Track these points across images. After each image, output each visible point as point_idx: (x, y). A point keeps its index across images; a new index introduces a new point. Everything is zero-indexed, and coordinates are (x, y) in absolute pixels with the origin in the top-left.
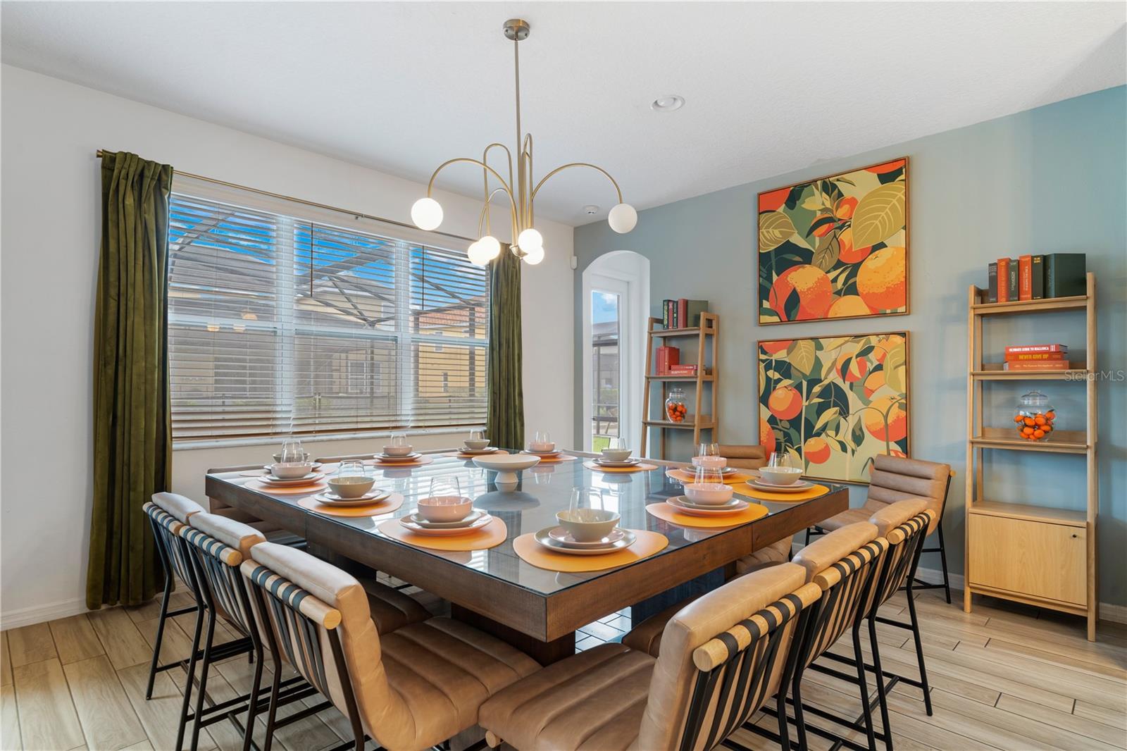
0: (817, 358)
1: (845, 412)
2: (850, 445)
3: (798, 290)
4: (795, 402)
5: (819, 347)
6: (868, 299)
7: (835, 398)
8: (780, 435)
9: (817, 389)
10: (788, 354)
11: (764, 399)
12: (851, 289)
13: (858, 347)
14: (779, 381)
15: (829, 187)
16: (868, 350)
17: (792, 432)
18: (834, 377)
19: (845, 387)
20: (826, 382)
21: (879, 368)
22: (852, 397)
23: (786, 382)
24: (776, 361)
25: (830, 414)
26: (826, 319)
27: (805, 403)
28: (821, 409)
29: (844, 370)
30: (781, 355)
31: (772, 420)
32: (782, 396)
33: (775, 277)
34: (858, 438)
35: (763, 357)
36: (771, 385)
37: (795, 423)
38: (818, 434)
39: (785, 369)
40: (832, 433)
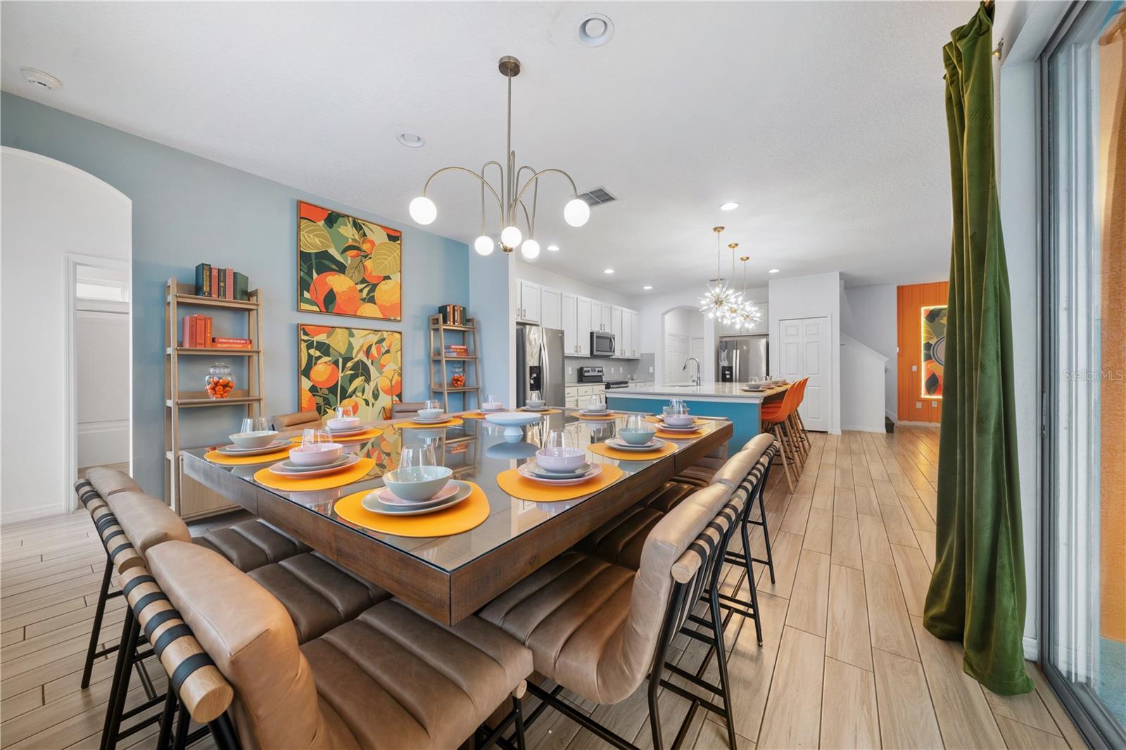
0: (350, 342)
1: (368, 380)
2: (371, 400)
3: (335, 290)
4: (333, 374)
5: (352, 335)
6: (382, 308)
7: (361, 370)
8: (320, 400)
9: (350, 364)
10: (328, 337)
11: (306, 373)
12: (371, 300)
13: (375, 338)
14: (319, 358)
15: (357, 226)
16: (383, 340)
17: (331, 397)
18: (361, 356)
19: (368, 363)
20: (356, 360)
21: (388, 351)
22: (372, 369)
23: (326, 359)
24: (317, 342)
25: (358, 382)
26: (355, 316)
27: (341, 375)
28: (353, 378)
29: (368, 352)
30: (322, 338)
31: (313, 390)
32: (322, 370)
33: (315, 275)
34: (376, 396)
35: (306, 338)
36: (312, 361)
37: (333, 390)
38: (350, 396)
39: (324, 349)
40: (359, 394)
